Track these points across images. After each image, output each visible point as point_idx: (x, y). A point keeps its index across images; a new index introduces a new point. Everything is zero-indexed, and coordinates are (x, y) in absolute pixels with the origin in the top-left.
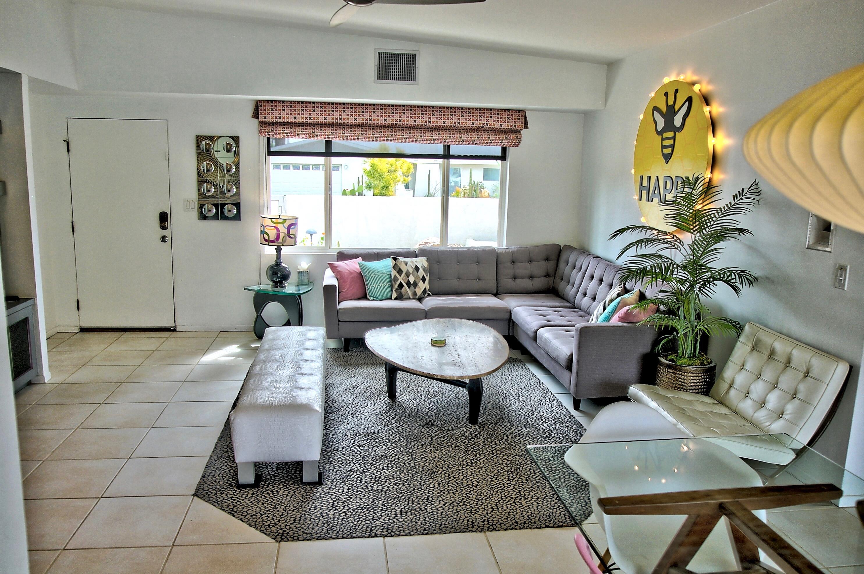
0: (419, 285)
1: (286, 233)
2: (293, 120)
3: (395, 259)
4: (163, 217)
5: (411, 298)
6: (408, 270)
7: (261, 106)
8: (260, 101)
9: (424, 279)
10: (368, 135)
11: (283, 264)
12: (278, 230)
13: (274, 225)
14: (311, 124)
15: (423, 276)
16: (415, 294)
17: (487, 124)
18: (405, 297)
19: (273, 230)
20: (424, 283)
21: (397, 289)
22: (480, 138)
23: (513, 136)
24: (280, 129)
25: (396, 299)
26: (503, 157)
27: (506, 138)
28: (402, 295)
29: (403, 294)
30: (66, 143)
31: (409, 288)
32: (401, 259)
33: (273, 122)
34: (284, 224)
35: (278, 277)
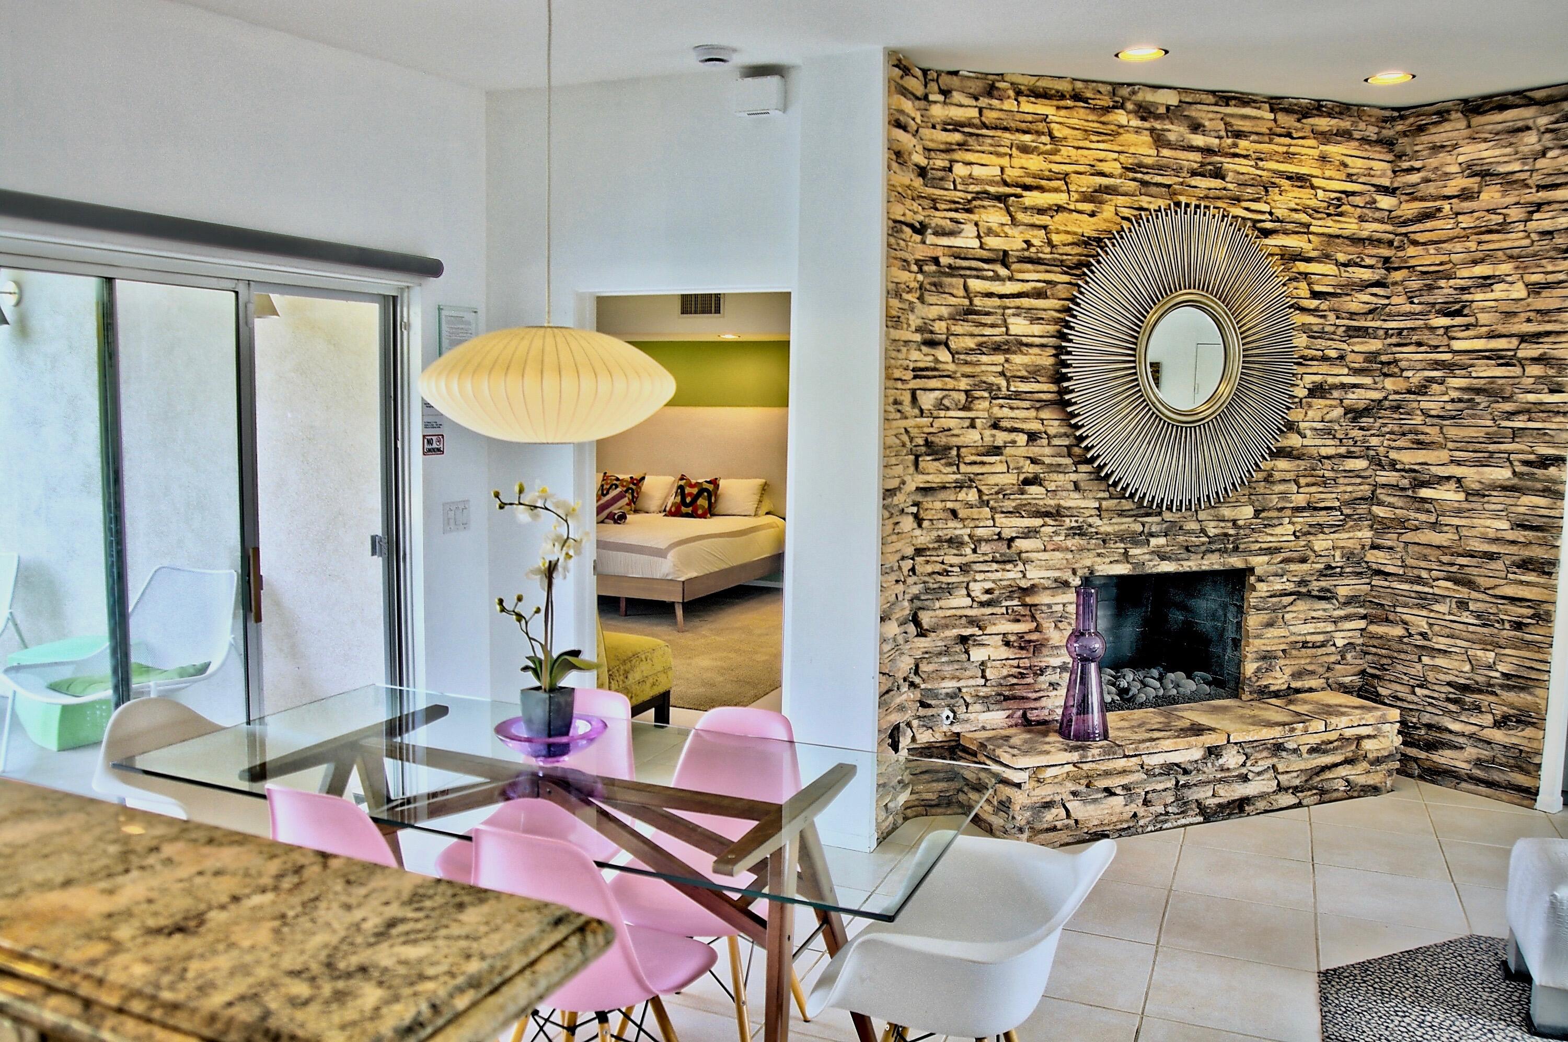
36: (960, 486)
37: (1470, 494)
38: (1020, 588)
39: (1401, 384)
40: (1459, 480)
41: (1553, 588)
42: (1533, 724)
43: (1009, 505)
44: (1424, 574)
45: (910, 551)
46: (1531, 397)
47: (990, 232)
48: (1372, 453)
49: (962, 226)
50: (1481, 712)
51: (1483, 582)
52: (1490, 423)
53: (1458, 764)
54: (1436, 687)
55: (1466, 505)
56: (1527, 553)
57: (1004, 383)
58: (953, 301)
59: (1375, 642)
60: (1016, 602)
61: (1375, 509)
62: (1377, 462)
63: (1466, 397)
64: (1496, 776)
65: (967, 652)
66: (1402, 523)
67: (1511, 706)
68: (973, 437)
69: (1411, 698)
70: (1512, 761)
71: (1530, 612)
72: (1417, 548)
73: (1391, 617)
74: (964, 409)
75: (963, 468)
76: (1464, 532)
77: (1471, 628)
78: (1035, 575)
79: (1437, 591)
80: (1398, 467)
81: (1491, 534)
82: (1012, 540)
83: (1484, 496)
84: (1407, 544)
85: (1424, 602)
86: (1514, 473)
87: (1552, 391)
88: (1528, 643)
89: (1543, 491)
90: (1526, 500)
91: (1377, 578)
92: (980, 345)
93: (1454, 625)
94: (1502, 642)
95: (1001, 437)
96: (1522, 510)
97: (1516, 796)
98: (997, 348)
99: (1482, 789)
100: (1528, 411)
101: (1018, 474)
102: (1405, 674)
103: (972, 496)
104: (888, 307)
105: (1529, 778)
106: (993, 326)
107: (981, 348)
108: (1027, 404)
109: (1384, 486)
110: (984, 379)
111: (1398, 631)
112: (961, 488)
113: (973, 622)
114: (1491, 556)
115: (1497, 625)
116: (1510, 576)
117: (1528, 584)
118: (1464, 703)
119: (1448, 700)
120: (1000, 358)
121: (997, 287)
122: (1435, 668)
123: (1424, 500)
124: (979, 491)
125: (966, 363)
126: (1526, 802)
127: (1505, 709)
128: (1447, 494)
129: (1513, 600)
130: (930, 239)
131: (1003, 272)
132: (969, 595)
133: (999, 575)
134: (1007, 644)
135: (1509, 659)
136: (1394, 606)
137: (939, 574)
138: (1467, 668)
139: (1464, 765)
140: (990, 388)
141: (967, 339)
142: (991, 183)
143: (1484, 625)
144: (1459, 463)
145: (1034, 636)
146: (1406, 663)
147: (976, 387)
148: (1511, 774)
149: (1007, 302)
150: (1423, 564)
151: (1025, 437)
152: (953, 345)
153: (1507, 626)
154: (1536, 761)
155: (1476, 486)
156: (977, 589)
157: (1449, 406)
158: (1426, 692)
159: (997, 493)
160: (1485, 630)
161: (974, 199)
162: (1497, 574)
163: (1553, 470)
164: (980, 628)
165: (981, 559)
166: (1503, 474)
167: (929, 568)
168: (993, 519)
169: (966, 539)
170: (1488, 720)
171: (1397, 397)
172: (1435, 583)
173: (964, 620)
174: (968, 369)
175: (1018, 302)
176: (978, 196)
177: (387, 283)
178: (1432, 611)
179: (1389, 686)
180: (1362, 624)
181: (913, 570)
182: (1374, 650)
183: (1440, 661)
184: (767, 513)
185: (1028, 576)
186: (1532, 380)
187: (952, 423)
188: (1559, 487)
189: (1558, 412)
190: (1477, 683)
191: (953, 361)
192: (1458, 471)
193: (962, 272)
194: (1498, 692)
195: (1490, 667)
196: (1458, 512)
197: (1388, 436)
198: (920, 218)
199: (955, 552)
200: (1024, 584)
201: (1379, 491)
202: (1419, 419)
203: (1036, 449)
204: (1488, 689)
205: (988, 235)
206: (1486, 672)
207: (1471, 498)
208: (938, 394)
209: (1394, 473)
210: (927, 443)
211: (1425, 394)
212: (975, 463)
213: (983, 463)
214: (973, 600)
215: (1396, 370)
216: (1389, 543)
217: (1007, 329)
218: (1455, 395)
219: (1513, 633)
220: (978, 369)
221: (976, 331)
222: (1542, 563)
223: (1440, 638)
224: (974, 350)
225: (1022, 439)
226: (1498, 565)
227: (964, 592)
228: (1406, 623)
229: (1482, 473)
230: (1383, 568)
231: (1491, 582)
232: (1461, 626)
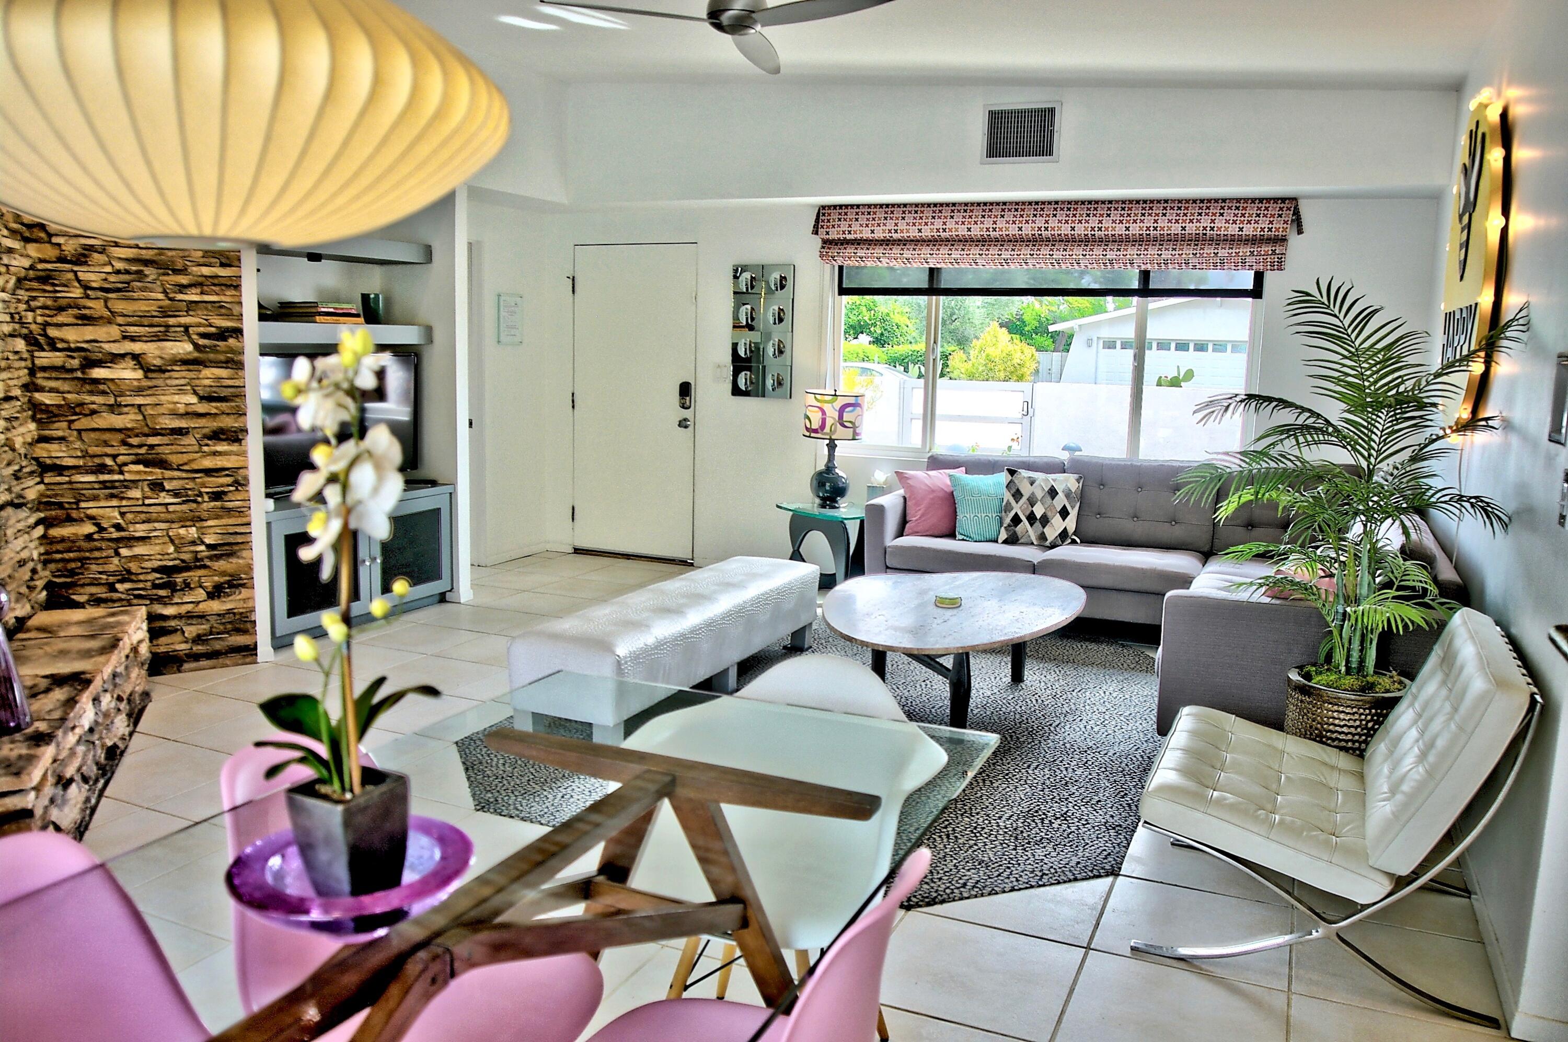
0: (1052, 521)
1: (837, 418)
2: (870, 236)
3: (1012, 472)
4: (685, 389)
5: (1035, 543)
6: (1033, 494)
7: (824, 215)
8: (824, 207)
9: (1064, 513)
10: (990, 256)
11: (837, 471)
12: (824, 413)
13: (819, 404)
14: (899, 240)
15: (1064, 506)
16: (1043, 537)
17: (1212, 229)
18: (1020, 542)
19: (817, 412)
20: (1064, 520)
21: (1009, 526)
22: (1198, 255)
23: (1266, 249)
24: (850, 250)
25: (1005, 542)
26: (1256, 292)
27: (1252, 252)
28: (1017, 537)
29: (1019, 534)
30: (570, 281)
31: (1031, 525)
32: (1024, 473)
33: (839, 239)
34: (834, 404)
35: (827, 492)
37: (148, 370)
39: (51, 253)
40: (136, 357)
41: (243, 454)
42: (243, 585)
44: (109, 462)
46: (206, 271)
48: (25, 331)
50: (191, 589)
51: (175, 459)
52: (161, 296)
53: (178, 647)
54: (142, 577)
55: (146, 383)
56: (215, 424)
59: (59, 547)
61: (37, 395)
62: (30, 340)
63: (134, 268)
64: (218, 646)
66: (77, 409)
67: (223, 573)
69: (115, 596)
70: (229, 626)
71: (229, 480)
72: (93, 435)
73: (74, 514)
76: (150, 411)
77: (171, 508)
79: (128, 477)
80: (59, 346)
81: (181, 409)
83: (164, 371)
84: (79, 431)
85: (115, 491)
86: (196, 346)
87: (222, 265)
88: (229, 510)
89: (227, 362)
90: (207, 372)
91: (49, 474)
93: (152, 509)
94: (205, 515)
96: (207, 382)
97: (237, 657)
99: (204, 663)
100: (201, 284)
102: (100, 573)
105: (248, 637)
109: (44, 369)
111: (89, 528)
114: (180, 432)
115: (199, 499)
116: (205, 449)
117: (220, 453)
118: (175, 584)
119: (155, 586)
122: (135, 557)
123: (96, 381)
126: (248, 660)
127: (216, 578)
128: (127, 373)
129: (208, 472)
135: (212, 530)
136: (77, 503)
138: (171, 549)
139: (183, 646)
143: (184, 502)
144: (133, 339)
146: (100, 561)
148: (229, 639)
150: (109, 450)
153: (206, 498)
154: (253, 619)
155: (158, 362)
157: (112, 278)
158: (128, 586)
160: (185, 507)
162: (190, 449)
163: (232, 341)
166: (184, 348)
170: (201, 594)
171: (49, 266)
172: (126, 469)
178: (123, 498)
179: (82, 591)
180: (40, 531)
182: (58, 556)
183: (139, 550)
186: (200, 254)
188: (240, 358)
189: (231, 285)
190: (183, 561)
192: (137, 347)
194: (209, 563)
195: (193, 543)
196: (139, 391)
197: (39, 312)
201: (38, 375)
202: (77, 292)
204: (197, 563)
206: (192, 548)
207: (150, 375)
209: (58, 354)
211: (85, 263)
215: (43, 235)
216: (60, 433)
218: (119, 265)
219: (212, 504)
222: (235, 432)
223: (138, 526)
226: (189, 440)
228: (91, 518)
229: (162, 349)
230: (58, 462)
231: (185, 457)
232: (159, 508)
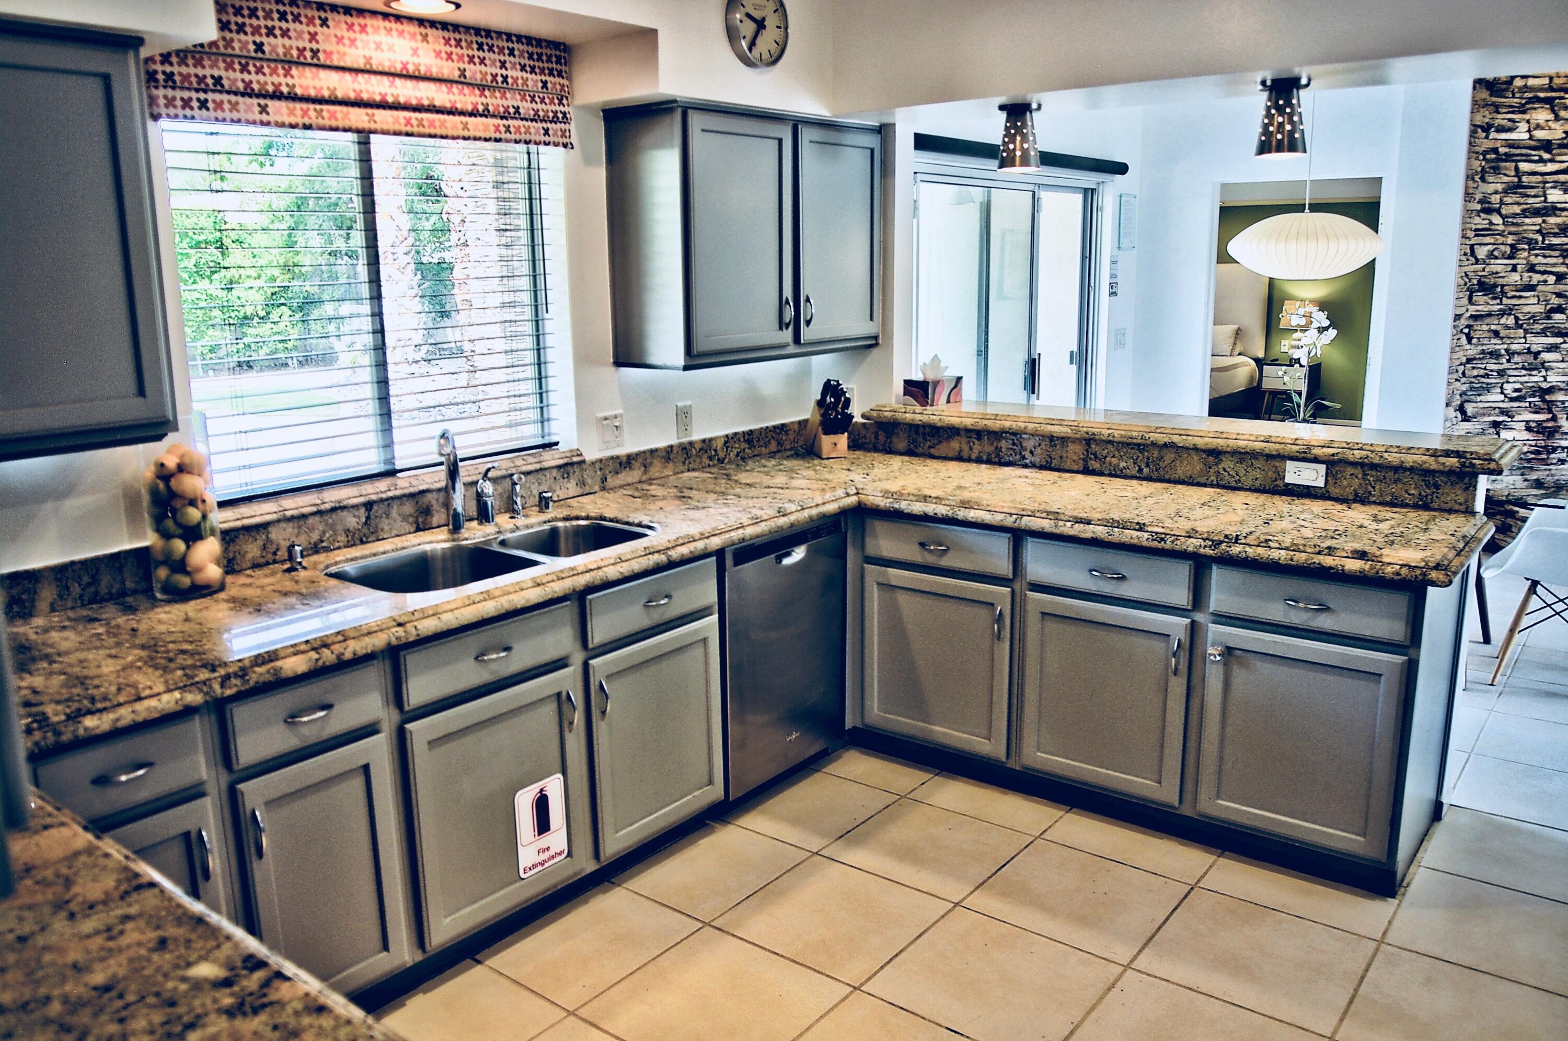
36: (1502, 313)
38: (1540, 388)
43: (1538, 327)
45: (1464, 360)
47: (1538, 127)
49: (1517, 124)
57: (1540, 238)
58: (1506, 179)
60: (1537, 399)
65: (1498, 434)
68: (1515, 277)
74: (1511, 257)
75: (1505, 301)
78: (1554, 378)
82: (1539, 353)
92: (1524, 211)
95: (1536, 278)
98: (1536, 213)
101: (1546, 305)
103: (1511, 321)
104: (1467, 187)
106: (1535, 196)
107: (1525, 213)
108: (1557, 253)
110: (1525, 235)
112: (1503, 315)
113: (1503, 412)
120: (1539, 220)
121: (1540, 168)
124: (1517, 319)
125: (1513, 224)
130: (1493, 135)
131: (1546, 156)
132: (1502, 393)
133: (1526, 379)
134: (1529, 429)
137: (1482, 376)
140: (1530, 242)
141: (1515, 207)
142: (1541, 89)
145: (1550, 424)
147: (1519, 241)
149: (1548, 178)
151: (1554, 278)
152: (1503, 212)
156: (1509, 388)
159: (1529, 319)
161: (1527, 103)
164: (1509, 417)
165: (1514, 367)
167: (1475, 373)
168: (1525, 337)
169: (1503, 352)
173: (1497, 411)
174: (1513, 229)
175: (1555, 177)
176: (1530, 101)
177: (1089, 179)
181: (1464, 374)
184: (1239, 354)
185: (1549, 379)
187: (1499, 268)
191: (1503, 224)
193: (1515, 158)
198: (1487, 120)
199: (1494, 361)
200: (1545, 386)
203: (1561, 287)
205: (1535, 129)
208: (1490, 247)
210: (1479, 282)
212: (1514, 297)
213: (1520, 297)
214: (1506, 396)
217: (1546, 198)
220: (1521, 229)
221: (1522, 200)
224: (1518, 214)
225: (1552, 279)
227: (1499, 390)
